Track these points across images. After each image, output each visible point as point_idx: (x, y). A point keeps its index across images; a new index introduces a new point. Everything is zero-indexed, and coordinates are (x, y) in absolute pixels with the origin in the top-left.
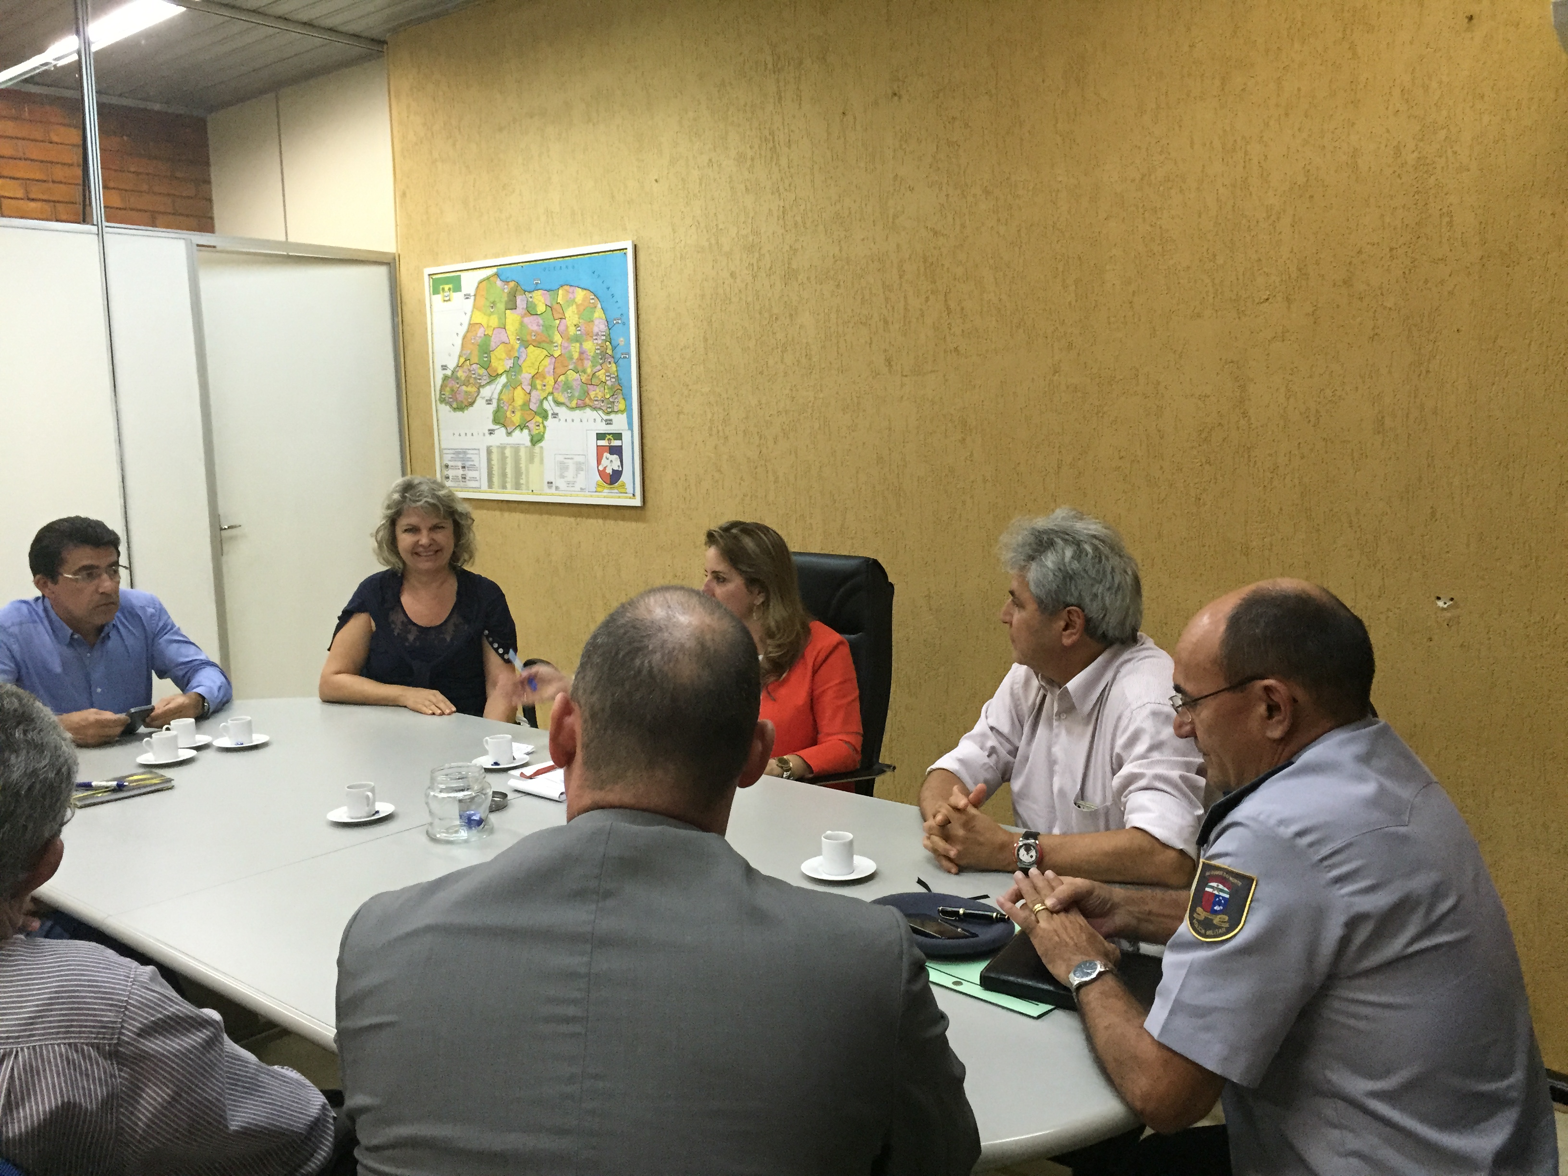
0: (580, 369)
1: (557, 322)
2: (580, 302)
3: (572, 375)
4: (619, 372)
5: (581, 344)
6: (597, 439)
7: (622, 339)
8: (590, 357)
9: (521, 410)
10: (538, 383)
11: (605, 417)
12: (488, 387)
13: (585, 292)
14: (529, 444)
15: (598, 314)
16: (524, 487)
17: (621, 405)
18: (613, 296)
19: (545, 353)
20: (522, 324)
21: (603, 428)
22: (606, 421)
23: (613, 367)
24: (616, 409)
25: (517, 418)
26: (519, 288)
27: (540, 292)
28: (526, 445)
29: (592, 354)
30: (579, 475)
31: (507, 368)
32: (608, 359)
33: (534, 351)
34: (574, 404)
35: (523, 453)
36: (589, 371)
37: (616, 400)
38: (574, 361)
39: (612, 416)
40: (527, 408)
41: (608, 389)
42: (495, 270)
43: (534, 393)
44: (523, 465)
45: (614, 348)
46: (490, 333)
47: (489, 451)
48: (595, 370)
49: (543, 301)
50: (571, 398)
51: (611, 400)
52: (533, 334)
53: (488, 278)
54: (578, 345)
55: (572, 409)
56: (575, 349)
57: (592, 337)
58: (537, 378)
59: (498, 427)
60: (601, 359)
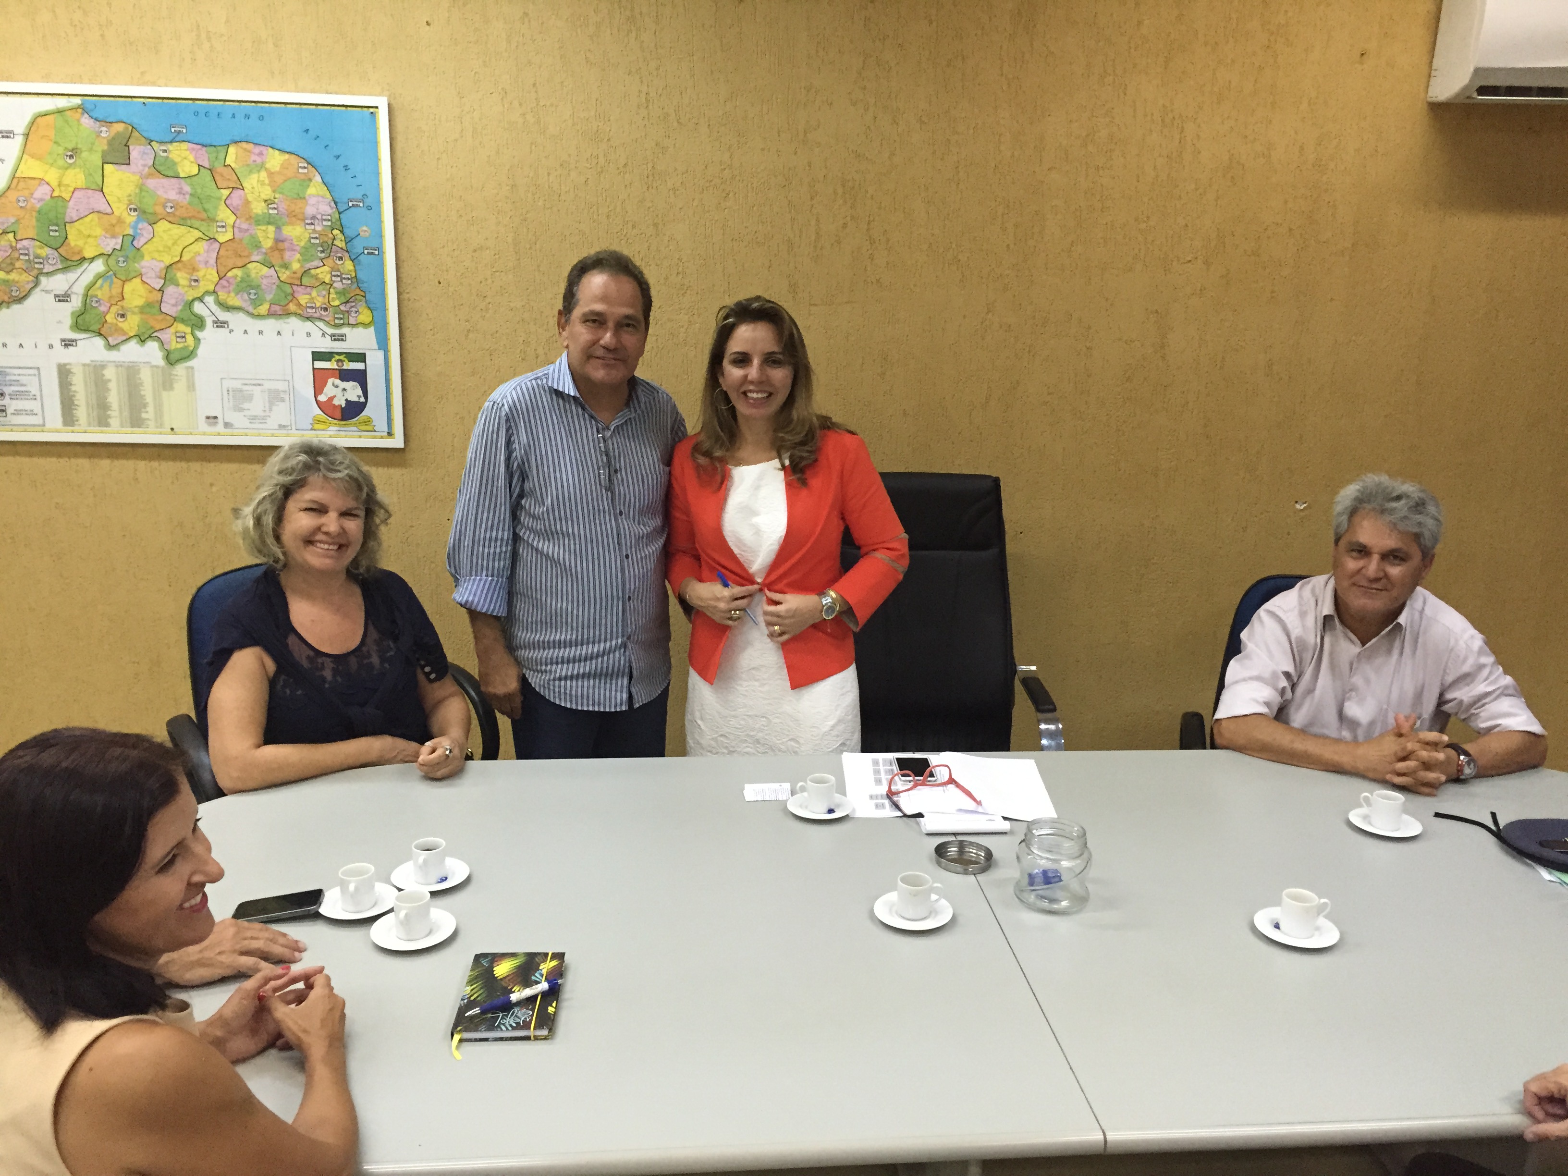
0: (276, 261)
1: (226, 192)
2: (277, 169)
3: (257, 271)
4: (358, 272)
5: (278, 228)
6: (314, 360)
7: (365, 228)
8: (298, 248)
9: (142, 313)
10: (182, 277)
11: (330, 331)
12: (59, 277)
13: (287, 156)
14: (162, 363)
15: (316, 189)
16: (151, 424)
17: (365, 316)
18: (346, 168)
19: (197, 234)
20: (141, 188)
21: (326, 345)
22: (332, 335)
23: (349, 265)
24: (352, 321)
25: (132, 324)
26: (136, 134)
27: (185, 146)
28: (154, 363)
29: (302, 244)
30: (274, 408)
31: (108, 250)
32: (337, 252)
33: (170, 230)
34: (264, 309)
35: (146, 376)
36: (296, 266)
37: (354, 309)
38: (264, 250)
39: (345, 330)
40: (155, 310)
41: (336, 293)
42: (77, 101)
43: (170, 290)
44: (147, 392)
45: (348, 240)
46: (67, 196)
47: (64, 372)
48: (308, 266)
49: (192, 158)
50: (256, 302)
51: (342, 308)
52: (169, 205)
53: (60, 111)
54: (271, 229)
55: (259, 316)
56: (266, 236)
57: (304, 220)
58: (179, 269)
59: (83, 336)
60: (323, 252)
